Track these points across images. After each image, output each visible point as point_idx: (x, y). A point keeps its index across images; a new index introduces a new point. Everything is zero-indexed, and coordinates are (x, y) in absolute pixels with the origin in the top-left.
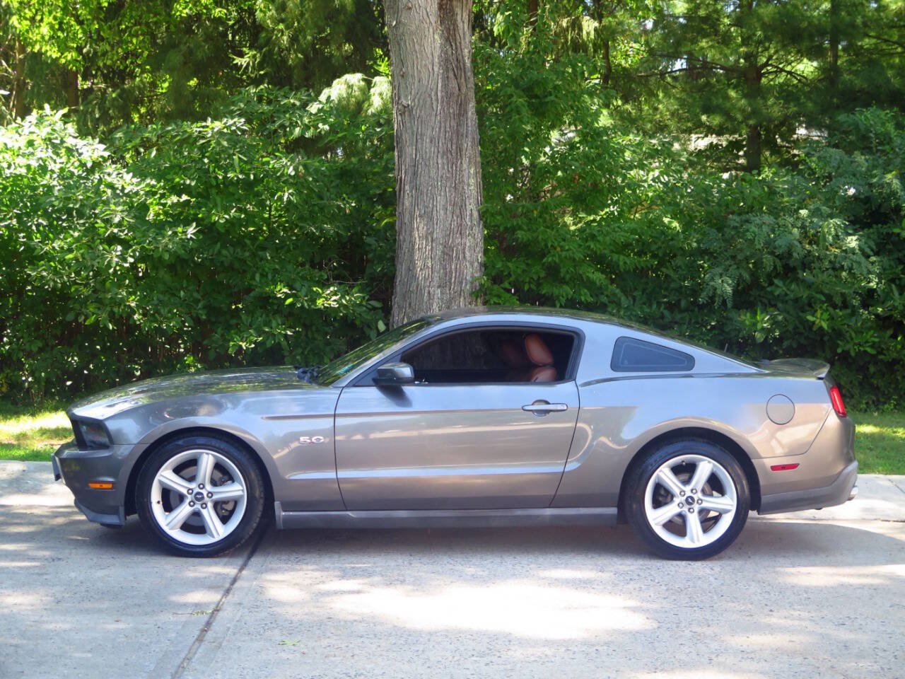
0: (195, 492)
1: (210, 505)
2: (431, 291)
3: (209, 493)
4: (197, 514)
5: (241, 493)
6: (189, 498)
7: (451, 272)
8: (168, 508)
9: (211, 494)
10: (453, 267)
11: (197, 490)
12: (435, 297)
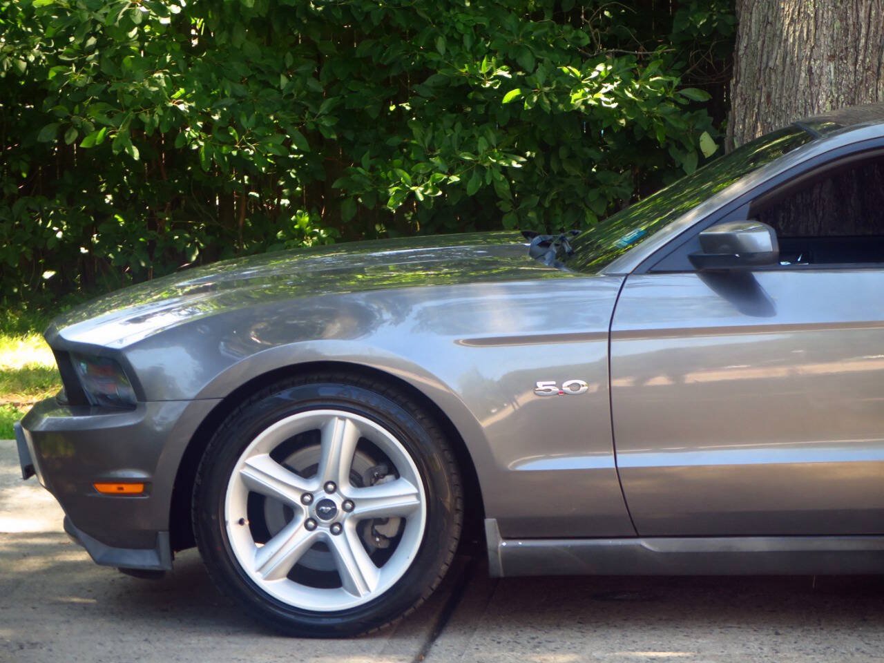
0: (317, 499)
1: (349, 526)
2: (815, 68)
3: (347, 500)
4: (321, 546)
5: (412, 501)
6: (306, 512)
7: (857, 25)
8: (261, 533)
9: (350, 503)
10: (862, 14)
11: (323, 495)
12: (824, 79)
